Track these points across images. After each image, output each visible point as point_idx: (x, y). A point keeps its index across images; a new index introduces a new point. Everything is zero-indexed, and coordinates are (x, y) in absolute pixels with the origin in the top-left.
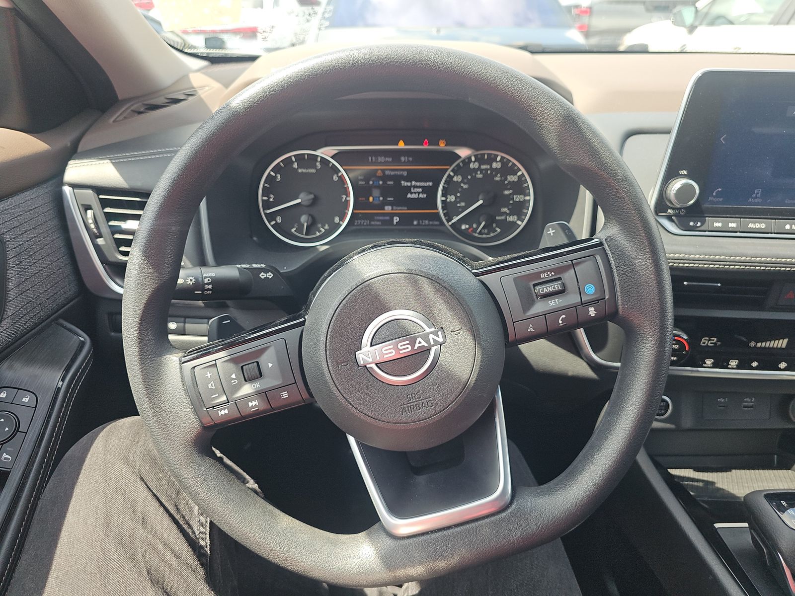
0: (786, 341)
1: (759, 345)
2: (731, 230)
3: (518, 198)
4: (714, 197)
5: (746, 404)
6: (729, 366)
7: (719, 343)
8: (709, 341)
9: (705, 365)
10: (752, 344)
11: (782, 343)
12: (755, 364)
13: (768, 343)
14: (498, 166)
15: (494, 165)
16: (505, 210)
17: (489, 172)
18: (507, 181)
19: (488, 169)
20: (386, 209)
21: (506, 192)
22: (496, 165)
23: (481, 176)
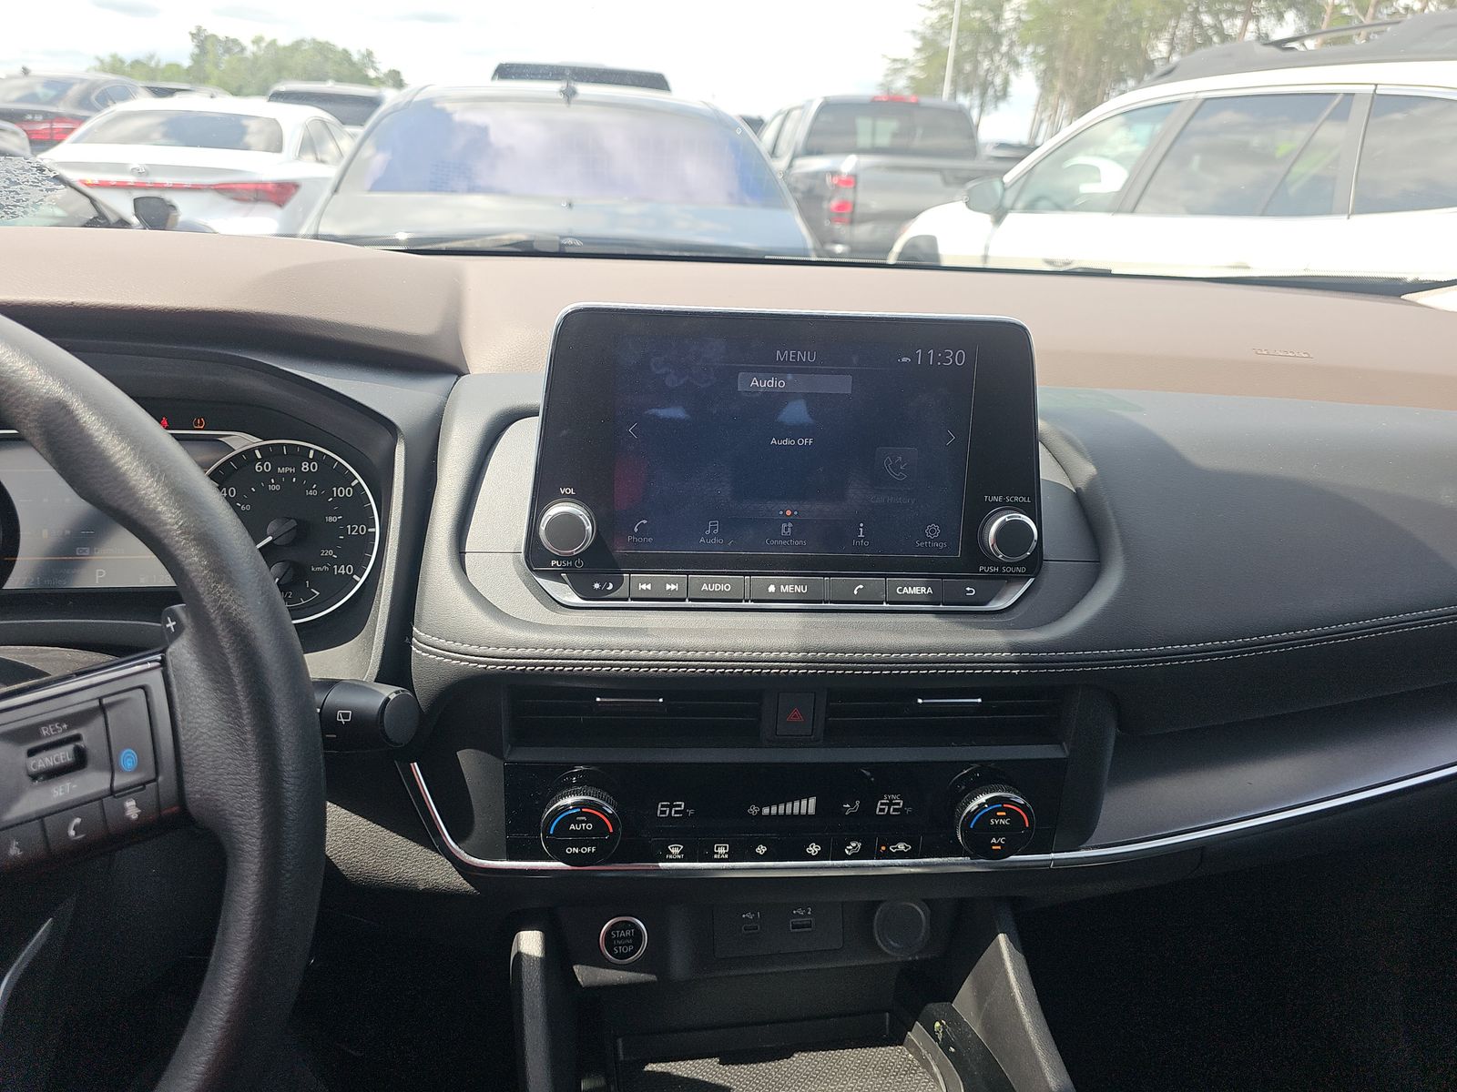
0: (812, 801)
1: (766, 811)
2: (669, 596)
3: (354, 530)
4: (636, 535)
5: (798, 921)
6: (715, 856)
7: (690, 812)
8: (671, 807)
9: (671, 857)
10: (753, 810)
11: (808, 806)
12: (761, 850)
13: (782, 807)
14: (314, 468)
15: (305, 466)
16: (330, 552)
17: (294, 480)
18: (333, 497)
19: (292, 475)
20: (78, 554)
21: (331, 519)
22: (309, 467)
23: (277, 487)
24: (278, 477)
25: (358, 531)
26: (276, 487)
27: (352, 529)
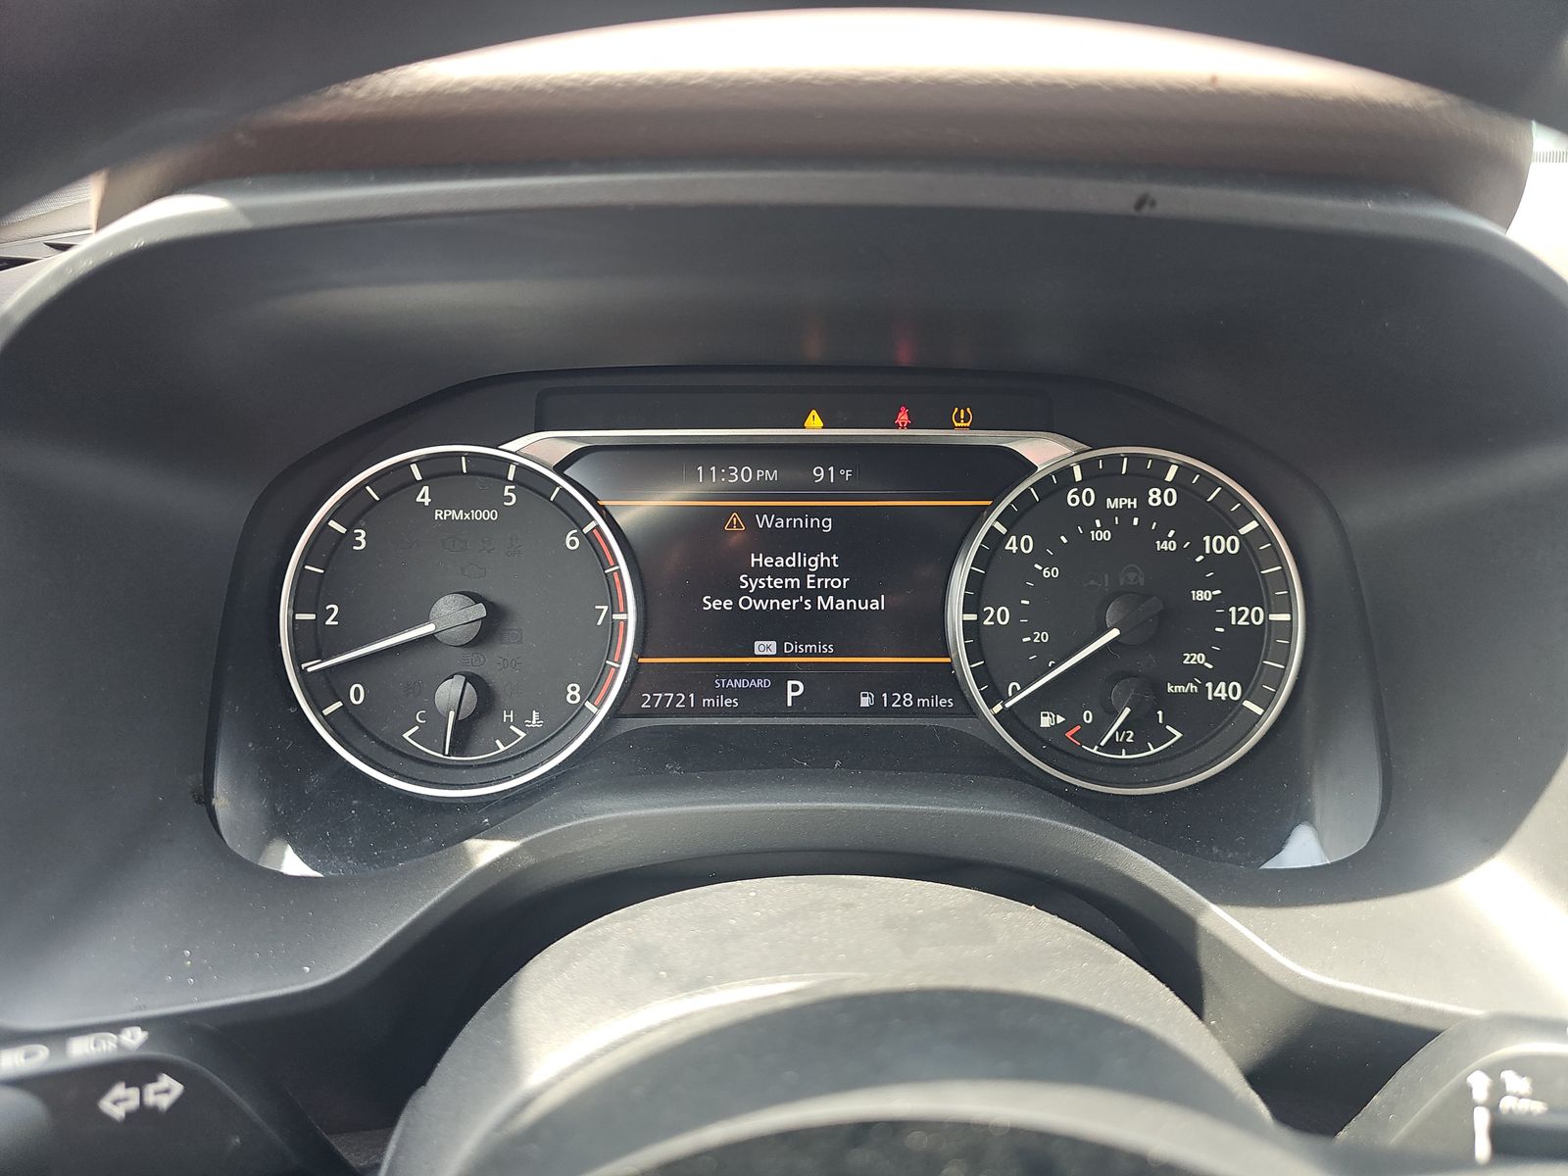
3: (1246, 616)
14: (1170, 499)
15: (1155, 497)
16: (1199, 658)
17: (1136, 521)
18: (1204, 554)
19: (1132, 512)
20: (757, 652)
21: (1201, 595)
22: (1162, 496)
23: (1105, 536)
24: (1107, 516)
25: (1248, 619)
26: (1103, 535)
27: (1239, 615)
